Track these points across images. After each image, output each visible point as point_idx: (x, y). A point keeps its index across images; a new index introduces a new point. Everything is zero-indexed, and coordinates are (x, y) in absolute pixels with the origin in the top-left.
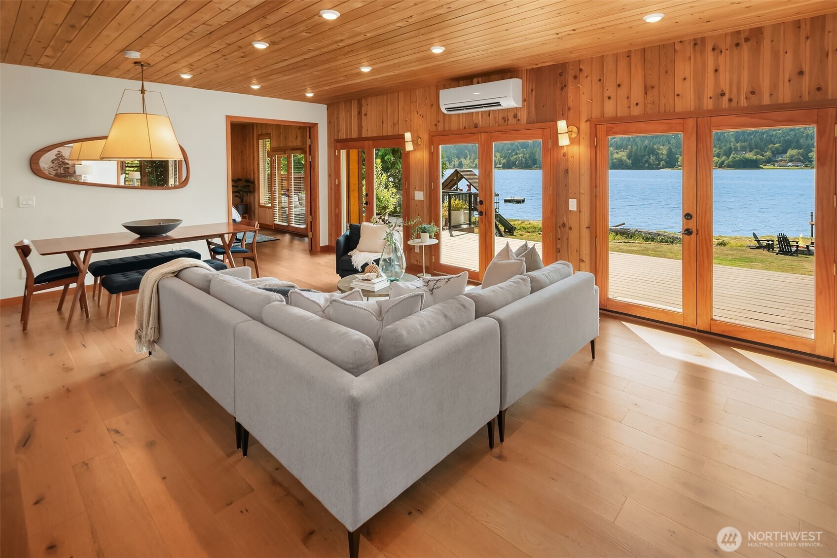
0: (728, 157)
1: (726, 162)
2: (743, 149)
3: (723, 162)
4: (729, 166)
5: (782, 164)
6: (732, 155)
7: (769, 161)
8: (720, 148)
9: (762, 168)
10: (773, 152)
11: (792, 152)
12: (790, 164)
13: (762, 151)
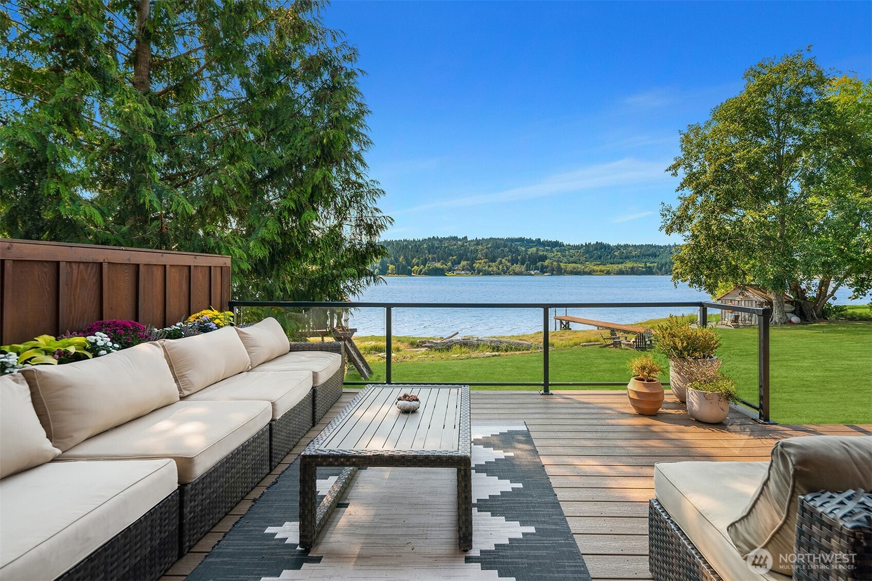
0: (425, 266)
1: (423, 270)
2: (434, 260)
3: (421, 270)
4: (426, 274)
5: (458, 272)
6: (427, 265)
7: (450, 270)
8: (419, 259)
9: (446, 275)
10: (452, 263)
11: (463, 263)
12: (463, 272)
13: (445, 261)
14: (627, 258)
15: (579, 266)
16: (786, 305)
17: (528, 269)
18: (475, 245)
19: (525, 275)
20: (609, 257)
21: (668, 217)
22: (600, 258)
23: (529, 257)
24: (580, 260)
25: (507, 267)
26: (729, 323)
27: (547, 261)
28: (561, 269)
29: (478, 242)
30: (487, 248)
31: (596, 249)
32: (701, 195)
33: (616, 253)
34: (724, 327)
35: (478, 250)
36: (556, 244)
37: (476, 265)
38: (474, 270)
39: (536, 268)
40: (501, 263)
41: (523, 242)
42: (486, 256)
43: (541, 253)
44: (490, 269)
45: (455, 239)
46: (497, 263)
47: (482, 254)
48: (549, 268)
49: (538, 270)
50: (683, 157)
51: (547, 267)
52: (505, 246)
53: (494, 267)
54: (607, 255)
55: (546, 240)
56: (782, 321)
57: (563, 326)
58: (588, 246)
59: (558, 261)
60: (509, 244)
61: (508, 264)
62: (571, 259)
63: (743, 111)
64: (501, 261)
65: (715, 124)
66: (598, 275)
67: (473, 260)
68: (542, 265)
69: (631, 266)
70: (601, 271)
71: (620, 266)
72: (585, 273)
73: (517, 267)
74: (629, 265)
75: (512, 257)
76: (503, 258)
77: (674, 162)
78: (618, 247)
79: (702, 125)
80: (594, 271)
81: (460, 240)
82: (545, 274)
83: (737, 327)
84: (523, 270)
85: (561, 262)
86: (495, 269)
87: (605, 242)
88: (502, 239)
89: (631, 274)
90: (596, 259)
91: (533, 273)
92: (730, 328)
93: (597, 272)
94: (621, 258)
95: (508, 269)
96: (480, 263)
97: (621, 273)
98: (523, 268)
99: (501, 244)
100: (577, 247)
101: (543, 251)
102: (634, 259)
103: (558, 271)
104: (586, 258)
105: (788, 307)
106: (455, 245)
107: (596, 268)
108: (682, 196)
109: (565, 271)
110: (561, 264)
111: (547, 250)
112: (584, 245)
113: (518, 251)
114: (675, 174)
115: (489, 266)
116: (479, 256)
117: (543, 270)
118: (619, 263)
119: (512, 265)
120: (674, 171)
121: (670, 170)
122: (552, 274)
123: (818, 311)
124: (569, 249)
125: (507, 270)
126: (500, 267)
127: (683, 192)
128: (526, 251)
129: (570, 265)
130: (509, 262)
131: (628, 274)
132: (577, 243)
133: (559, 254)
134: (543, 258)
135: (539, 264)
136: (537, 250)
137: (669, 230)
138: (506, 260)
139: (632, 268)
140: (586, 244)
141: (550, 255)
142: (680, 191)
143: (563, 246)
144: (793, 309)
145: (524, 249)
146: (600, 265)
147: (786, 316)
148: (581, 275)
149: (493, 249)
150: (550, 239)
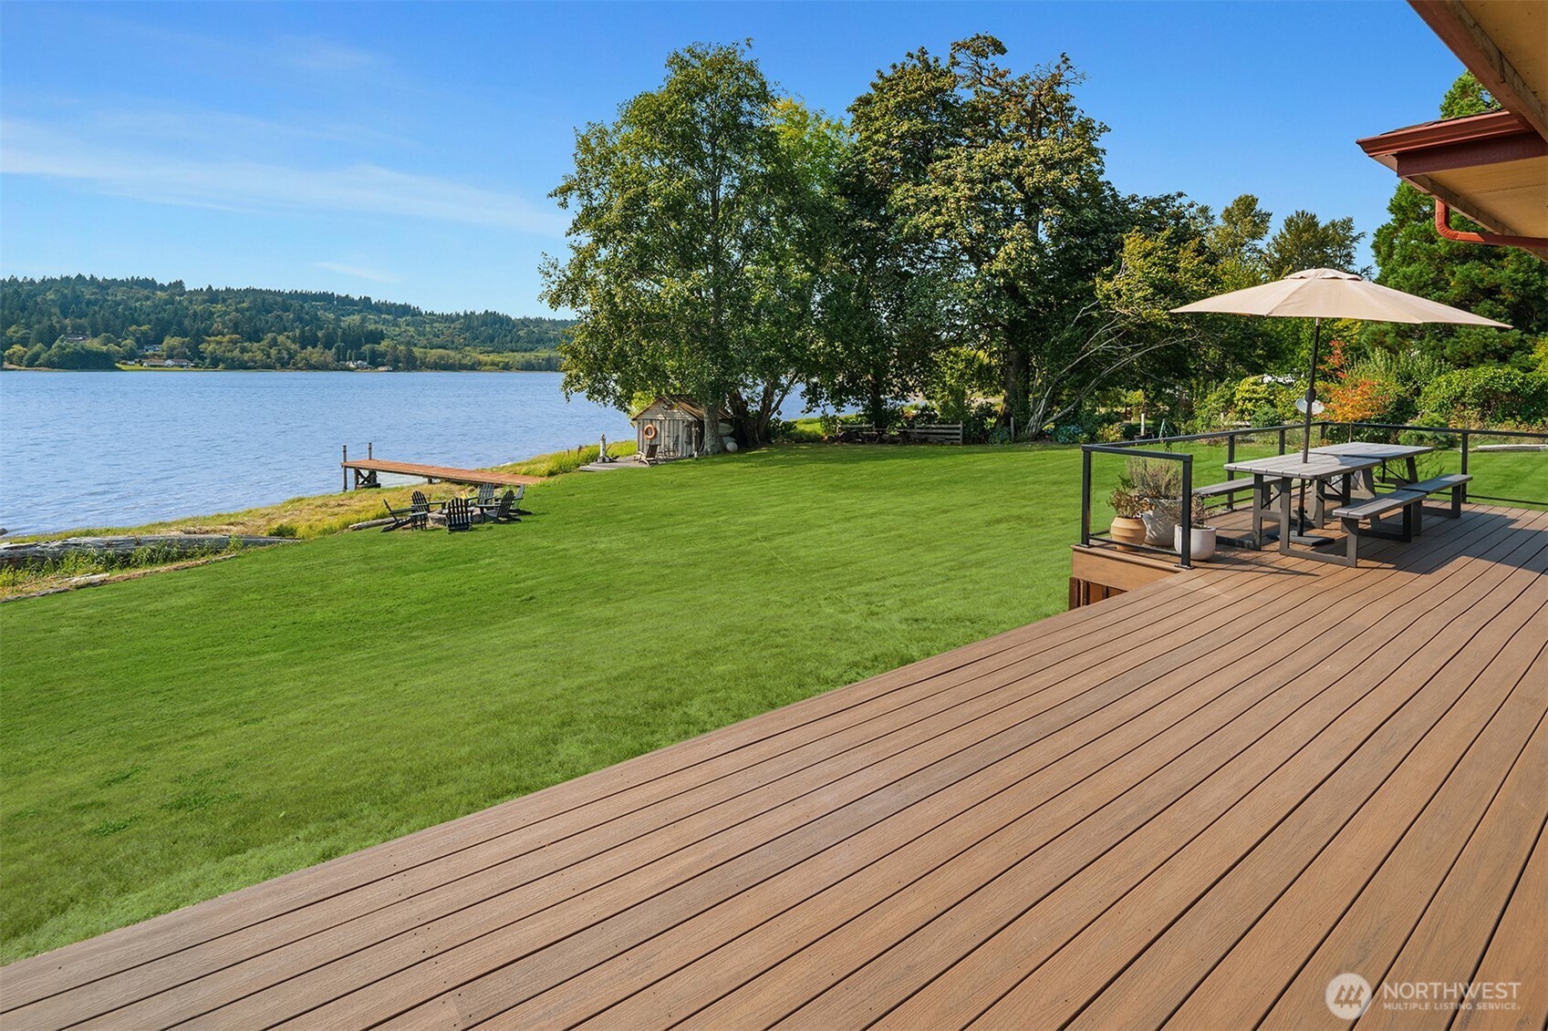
0: (49, 346)
1: (44, 356)
2: (79, 331)
3: (36, 356)
4: (51, 365)
5: (156, 362)
6: (57, 343)
7: (131, 356)
8: (29, 327)
9: (120, 369)
10: (138, 340)
11: (169, 341)
12: (169, 362)
13: (116, 334)
14: (540, 341)
15: (452, 353)
16: (721, 424)
17: (341, 357)
18: (205, 302)
19: (335, 370)
20: (508, 339)
21: (553, 278)
22: (492, 340)
23: (344, 333)
24: (453, 342)
25: (289, 353)
26: (644, 458)
27: (383, 343)
28: (415, 359)
29: (212, 296)
30: (237, 310)
31: (485, 324)
32: (605, 247)
33: (521, 333)
34: (637, 464)
35: (212, 314)
36: (405, 310)
37: (208, 347)
38: (203, 359)
39: (360, 357)
40: (274, 343)
41: (331, 302)
42: (236, 327)
43: (372, 327)
44: (246, 356)
45: (149, 284)
46: (265, 342)
47: (224, 323)
48: (388, 357)
49: (364, 359)
50: (576, 176)
51: (383, 355)
52: (286, 308)
53: (256, 351)
54: (505, 336)
55: (382, 300)
56: (715, 450)
57: (361, 480)
58: (469, 317)
59: (408, 344)
60: (296, 304)
61: (293, 346)
62: (436, 341)
63: (662, 117)
64: (275, 340)
65: (626, 130)
66: (488, 371)
67: (199, 337)
68: (373, 352)
69: (547, 355)
70: (493, 364)
71: (527, 355)
72: (459, 367)
73: (314, 354)
74: (543, 354)
75: (303, 332)
76: (280, 333)
77: (563, 183)
78: (525, 322)
79: (610, 129)
80: (480, 363)
81: (162, 287)
82: (381, 369)
83: (654, 463)
84: (329, 359)
85: (415, 345)
86: (259, 356)
87: (501, 311)
88: (280, 294)
89: (546, 370)
90: (483, 342)
91: (352, 366)
92: (644, 466)
93: (485, 365)
94: (530, 342)
95: (291, 356)
96: (219, 343)
97: (529, 367)
98: (330, 355)
99: (276, 303)
100: (448, 319)
101: (376, 322)
102: (553, 344)
103: (407, 363)
104: (465, 339)
105: (725, 428)
106: (147, 298)
107: (483, 358)
108: (576, 244)
109: (423, 363)
110: (415, 349)
111: (385, 322)
112: (462, 314)
113: (318, 319)
114: (564, 205)
115: (243, 350)
116: (217, 326)
117: (375, 361)
118: (526, 351)
119: (304, 347)
120: (562, 198)
121: (556, 195)
122: (396, 369)
123: (762, 430)
124: (432, 322)
125: (290, 359)
126: (273, 352)
127: (579, 238)
128: (337, 320)
129: (434, 351)
130: (294, 341)
131: (540, 370)
132: (448, 310)
133: (412, 329)
134: (377, 337)
135: (366, 348)
136: (364, 320)
137: (555, 301)
138: (288, 337)
139: (549, 360)
140: (466, 314)
141: (389, 330)
142: (574, 236)
143: (420, 314)
144: (732, 430)
145: (332, 316)
146: (491, 352)
147: (722, 442)
148: (455, 370)
149: (254, 312)
150: (391, 300)
